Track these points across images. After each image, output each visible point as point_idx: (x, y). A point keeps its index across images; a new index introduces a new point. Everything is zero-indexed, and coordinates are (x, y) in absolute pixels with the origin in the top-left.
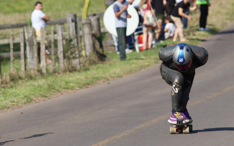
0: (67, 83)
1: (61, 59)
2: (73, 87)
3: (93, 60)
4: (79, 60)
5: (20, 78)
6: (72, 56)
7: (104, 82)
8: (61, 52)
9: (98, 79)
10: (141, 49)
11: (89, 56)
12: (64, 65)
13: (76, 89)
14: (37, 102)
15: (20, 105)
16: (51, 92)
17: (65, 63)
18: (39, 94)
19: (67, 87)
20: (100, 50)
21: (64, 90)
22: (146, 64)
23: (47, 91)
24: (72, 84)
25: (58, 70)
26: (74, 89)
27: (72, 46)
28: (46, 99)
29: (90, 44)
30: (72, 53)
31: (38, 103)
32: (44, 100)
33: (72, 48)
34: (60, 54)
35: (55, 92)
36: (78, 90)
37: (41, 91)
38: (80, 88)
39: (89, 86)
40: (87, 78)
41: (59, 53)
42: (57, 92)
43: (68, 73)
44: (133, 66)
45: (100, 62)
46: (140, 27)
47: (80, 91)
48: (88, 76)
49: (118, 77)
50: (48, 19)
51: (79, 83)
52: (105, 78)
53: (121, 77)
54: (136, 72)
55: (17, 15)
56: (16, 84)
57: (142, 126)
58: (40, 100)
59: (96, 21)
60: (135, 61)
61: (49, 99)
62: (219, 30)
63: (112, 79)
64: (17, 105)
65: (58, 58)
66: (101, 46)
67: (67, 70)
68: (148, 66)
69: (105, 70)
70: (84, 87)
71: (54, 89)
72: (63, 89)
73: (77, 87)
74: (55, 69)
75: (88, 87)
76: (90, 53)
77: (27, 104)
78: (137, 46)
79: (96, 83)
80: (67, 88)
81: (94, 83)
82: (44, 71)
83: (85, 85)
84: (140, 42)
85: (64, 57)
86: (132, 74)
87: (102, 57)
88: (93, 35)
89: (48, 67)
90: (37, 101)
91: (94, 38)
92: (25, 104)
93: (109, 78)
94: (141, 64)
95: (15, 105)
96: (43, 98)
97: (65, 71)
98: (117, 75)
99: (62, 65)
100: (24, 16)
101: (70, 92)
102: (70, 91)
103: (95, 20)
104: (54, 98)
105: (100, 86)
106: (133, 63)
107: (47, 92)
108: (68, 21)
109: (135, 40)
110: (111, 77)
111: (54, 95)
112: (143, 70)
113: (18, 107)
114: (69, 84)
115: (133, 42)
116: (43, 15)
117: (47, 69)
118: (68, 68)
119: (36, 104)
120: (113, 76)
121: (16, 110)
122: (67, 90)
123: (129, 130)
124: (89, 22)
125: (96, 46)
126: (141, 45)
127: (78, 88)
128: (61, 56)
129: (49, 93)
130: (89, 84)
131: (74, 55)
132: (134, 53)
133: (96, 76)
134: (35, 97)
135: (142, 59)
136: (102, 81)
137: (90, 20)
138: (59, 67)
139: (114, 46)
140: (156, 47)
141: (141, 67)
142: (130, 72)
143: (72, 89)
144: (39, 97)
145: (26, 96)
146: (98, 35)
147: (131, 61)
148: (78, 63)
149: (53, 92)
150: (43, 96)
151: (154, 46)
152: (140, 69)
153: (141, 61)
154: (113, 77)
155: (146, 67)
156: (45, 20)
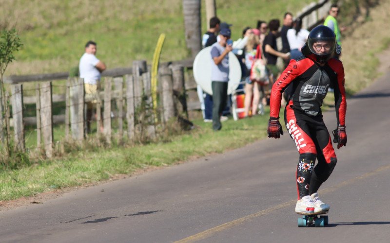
0: (149, 156)
1: (130, 125)
2: (158, 163)
3: (174, 129)
4: (155, 127)
5: (78, 149)
6: (146, 122)
7: (198, 158)
8: (132, 114)
9: (189, 153)
10: (240, 116)
11: (169, 122)
12: (135, 133)
13: (163, 166)
14: (115, 180)
15: (94, 182)
16: (131, 168)
17: (137, 132)
18: (114, 169)
19: (151, 161)
20: (184, 115)
21: (147, 165)
22: (253, 136)
23: (125, 166)
24: (156, 159)
25: (128, 141)
26: (160, 165)
27: (147, 107)
28: (126, 176)
29: (170, 106)
30: (146, 117)
31: (117, 181)
32: (125, 178)
33: (147, 109)
34: (130, 117)
35: (135, 167)
36: (166, 166)
37: (116, 165)
38: (168, 164)
39: (180, 162)
40: (173, 151)
41: (128, 116)
42: (138, 168)
43: (142, 145)
44: (235, 138)
45: (183, 132)
46: (243, 83)
47: (169, 167)
48: (175, 150)
49: (216, 152)
50: (103, 68)
51: (165, 158)
52: (199, 153)
53: (220, 152)
54: (240, 146)
55: (38, 62)
56: (76, 157)
57: (281, 206)
58: (118, 177)
59: (179, 72)
60: (236, 132)
61: (130, 176)
62: (354, 92)
63: (208, 154)
64: (91, 182)
65: (126, 123)
66: (185, 109)
67: (140, 142)
68: (256, 139)
69: (196, 143)
70: (173, 164)
71: (133, 164)
72: (145, 165)
73: (164, 162)
74: (123, 139)
75: (179, 164)
76: (169, 118)
77: (102, 182)
78: (235, 111)
79: (188, 158)
80: (151, 164)
81: (185, 158)
82: (109, 141)
83: (173, 160)
84: (240, 105)
85: (136, 122)
86: (234, 149)
87: (187, 125)
88: (175, 93)
89: (113, 136)
90: (115, 178)
91: (175, 97)
92: (99, 181)
93: (205, 153)
94: (247, 136)
95: (87, 182)
96: (121, 175)
97: (136, 142)
98: (215, 150)
99: (132, 134)
100: (50, 64)
101: (156, 169)
102: (155, 167)
103: (177, 70)
104: (137, 175)
105: (194, 163)
106: (235, 134)
107: (126, 168)
108: (134, 72)
109: (231, 103)
110: (207, 152)
111: (134, 171)
112: (249, 145)
113: (92, 184)
114: (151, 159)
115: (229, 105)
116: (96, 62)
117: (112, 138)
118: (141, 138)
119: (115, 181)
120: (209, 150)
121: (90, 188)
122: (150, 166)
123: (264, 209)
124: (170, 73)
125: (178, 108)
126: (240, 110)
127: (166, 165)
128: (131, 120)
129: (127, 168)
130: (179, 160)
131: (149, 120)
132: (230, 122)
133: (186, 149)
134: (110, 173)
135: (246, 130)
136: (195, 157)
137: (171, 70)
138: (128, 136)
139: (200, 110)
140: (263, 114)
141: (247, 140)
142: (232, 146)
143: (158, 166)
144: (115, 173)
145: (98, 172)
146: (182, 93)
147: (232, 132)
148: (154, 132)
149: (133, 168)
150: (121, 172)
151: (260, 112)
152: (246, 143)
153: (245, 132)
154: (210, 153)
155: (253, 140)
156: (99, 69)
